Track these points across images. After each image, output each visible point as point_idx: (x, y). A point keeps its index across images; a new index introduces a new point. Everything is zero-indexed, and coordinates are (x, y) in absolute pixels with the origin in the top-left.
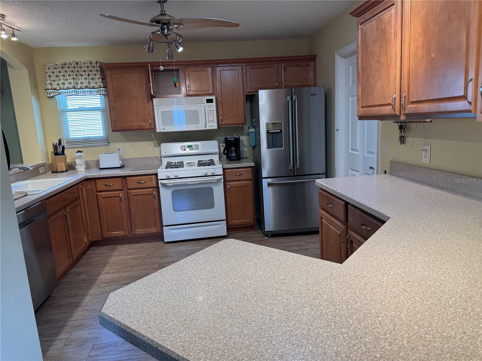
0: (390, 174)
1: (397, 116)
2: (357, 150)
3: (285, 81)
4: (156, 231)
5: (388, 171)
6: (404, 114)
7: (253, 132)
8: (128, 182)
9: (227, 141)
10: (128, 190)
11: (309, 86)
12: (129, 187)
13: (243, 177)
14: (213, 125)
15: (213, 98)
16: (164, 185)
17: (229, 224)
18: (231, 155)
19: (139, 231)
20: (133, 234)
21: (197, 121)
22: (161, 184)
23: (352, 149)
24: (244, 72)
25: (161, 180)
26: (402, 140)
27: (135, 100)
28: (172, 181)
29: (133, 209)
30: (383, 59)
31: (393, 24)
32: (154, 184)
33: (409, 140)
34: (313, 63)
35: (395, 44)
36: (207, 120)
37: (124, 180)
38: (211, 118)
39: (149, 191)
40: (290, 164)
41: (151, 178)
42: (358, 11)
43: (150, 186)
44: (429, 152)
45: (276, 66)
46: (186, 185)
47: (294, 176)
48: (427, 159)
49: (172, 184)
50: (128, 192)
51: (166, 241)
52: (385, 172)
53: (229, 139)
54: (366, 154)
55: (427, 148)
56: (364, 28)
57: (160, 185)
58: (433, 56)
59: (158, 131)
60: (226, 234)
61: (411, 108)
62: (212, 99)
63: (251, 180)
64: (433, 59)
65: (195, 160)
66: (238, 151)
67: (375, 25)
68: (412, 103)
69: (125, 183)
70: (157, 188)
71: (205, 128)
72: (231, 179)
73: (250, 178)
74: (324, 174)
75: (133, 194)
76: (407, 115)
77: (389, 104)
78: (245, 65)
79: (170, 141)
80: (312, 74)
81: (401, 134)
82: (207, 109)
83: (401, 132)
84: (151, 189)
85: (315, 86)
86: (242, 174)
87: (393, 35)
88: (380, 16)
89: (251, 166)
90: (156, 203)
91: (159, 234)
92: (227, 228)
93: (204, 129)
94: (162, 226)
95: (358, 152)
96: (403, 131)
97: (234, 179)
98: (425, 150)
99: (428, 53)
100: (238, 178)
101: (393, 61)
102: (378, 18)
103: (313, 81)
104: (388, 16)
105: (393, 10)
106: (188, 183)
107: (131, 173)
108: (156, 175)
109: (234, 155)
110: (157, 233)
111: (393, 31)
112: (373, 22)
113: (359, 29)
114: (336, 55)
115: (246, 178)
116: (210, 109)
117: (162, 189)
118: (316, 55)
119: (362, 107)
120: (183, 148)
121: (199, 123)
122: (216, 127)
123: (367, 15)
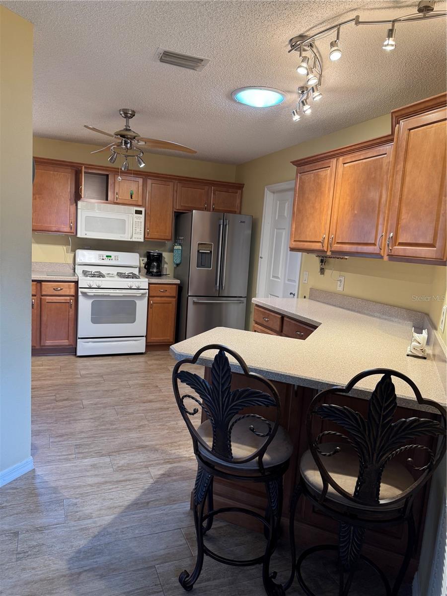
0: (309, 299)
1: (325, 251)
2: (278, 278)
3: (213, 204)
4: (67, 344)
5: (307, 296)
6: (330, 251)
7: (180, 249)
8: (43, 287)
9: (149, 256)
10: (42, 296)
11: (235, 212)
12: (44, 293)
13: (167, 294)
14: (139, 237)
15: (143, 209)
16: (84, 294)
17: (148, 341)
18: (152, 270)
19: (49, 343)
20: (42, 344)
21: (124, 231)
22: (82, 293)
23: (273, 277)
24: (175, 188)
25: (80, 288)
26: (322, 271)
27: (57, 200)
28: (94, 291)
29: (44, 318)
30: (317, 206)
31: (328, 181)
32: (72, 292)
33: (327, 272)
34: (240, 191)
35: (329, 197)
36: (134, 231)
37: (39, 284)
38: (138, 230)
39: (66, 300)
40: (216, 284)
41: (69, 285)
42: (298, 162)
43: (67, 294)
44: (343, 282)
45: (206, 188)
46: (109, 296)
47: (219, 297)
48: (341, 288)
49: (92, 294)
50: (41, 298)
51: (79, 354)
52: (305, 297)
53: (152, 254)
54: (287, 282)
55: (342, 279)
56: (303, 177)
57: (80, 294)
58: (356, 212)
59: (79, 235)
60: (144, 351)
61: (336, 247)
62: (142, 211)
63: (174, 297)
64: (356, 214)
65: (115, 271)
66: (159, 267)
67: (313, 178)
68: (338, 243)
69: (39, 288)
70: (76, 296)
71: (131, 239)
72: (155, 295)
73: (175, 295)
74: (245, 297)
75: (47, 301)
76: (333, 252)
77: (320, 242)
78: (177, 181)
79: (86, 248)
80: (238, 201)
81: (322, 266)
82: (135, 220)
83: (322, 265)
84: (68, 298)
85: (240, 213)
86: (166, 291)
87: (327, 189)
88: (319, 172)
89: (177, 283)
90: (72, 312)
91: (71, 347)
92: (146, 346)
93: (129, 240)
94: (76, 338)
95: (279, 279)
96: (323, 264)
97: (158, 295)
98: (340, 281)
99: (353, 209)
100: (162, 294)
101: (325, 210)
102: (316, 173)
103: (239, 208)
104: (324, 174)
105: (329, 171)
106: (111, 294)
107: (48, 278)
108: (77, 283)
109: (155, 270)
110: (69, 345)
111: (327, 187)
112: (311, 175)
113: (298, 177)
114: (266, 189)
115: (170, 295)
116: (137, 220)
117: (81, 299)
118: (244, 184)
119: (295, 241)
120: (101, 258)
121: (125, 233)
122: (142, 240)
123: (307, 168)
